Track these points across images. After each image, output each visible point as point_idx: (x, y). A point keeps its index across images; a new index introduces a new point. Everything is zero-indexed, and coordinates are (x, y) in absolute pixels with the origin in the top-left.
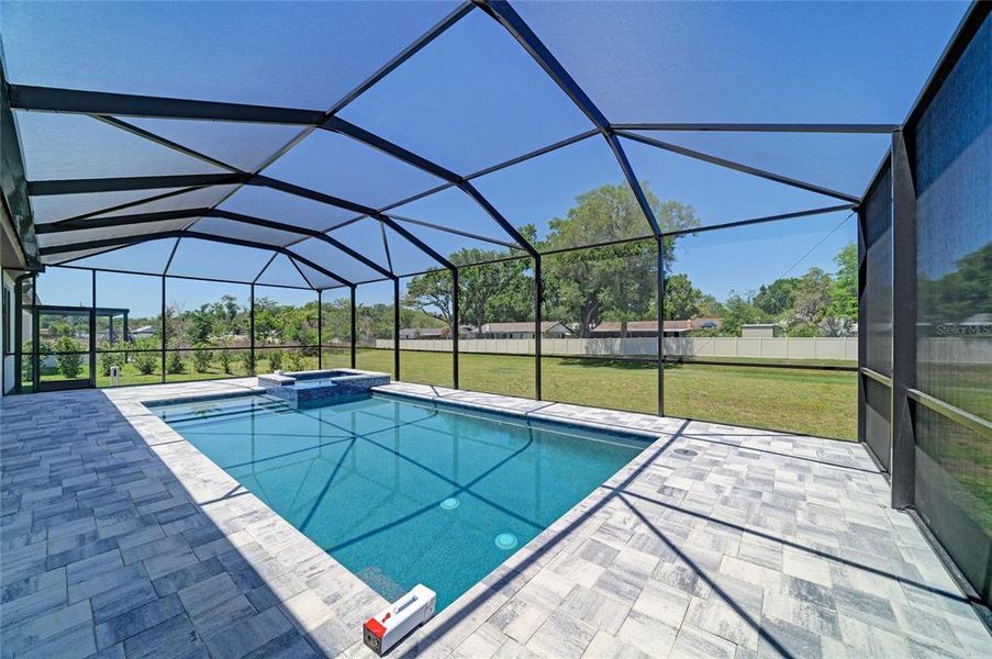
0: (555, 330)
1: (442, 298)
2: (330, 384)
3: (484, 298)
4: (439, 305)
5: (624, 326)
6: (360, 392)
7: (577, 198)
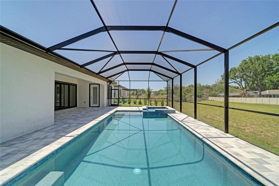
1: (239, 80)
2: (154, 111)
3: (263, 78)
4: (237, 83)
6: (164, 115)
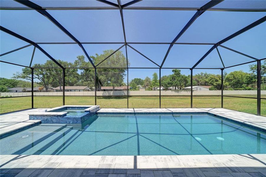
0: (87, 89)
5: (114, 88)
7: (103, 51)
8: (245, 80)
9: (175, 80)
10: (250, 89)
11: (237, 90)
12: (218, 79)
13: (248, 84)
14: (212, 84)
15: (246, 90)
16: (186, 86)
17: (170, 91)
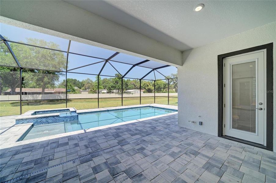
8: (162, 86)
9: (118, 84)
10: (165, 92)
11: (159, 93)
12: (149, 85)
13: (164, 89)
14: (145, 88)
15: (163, 93)
16: (126, 90)
17: (114, 94)
